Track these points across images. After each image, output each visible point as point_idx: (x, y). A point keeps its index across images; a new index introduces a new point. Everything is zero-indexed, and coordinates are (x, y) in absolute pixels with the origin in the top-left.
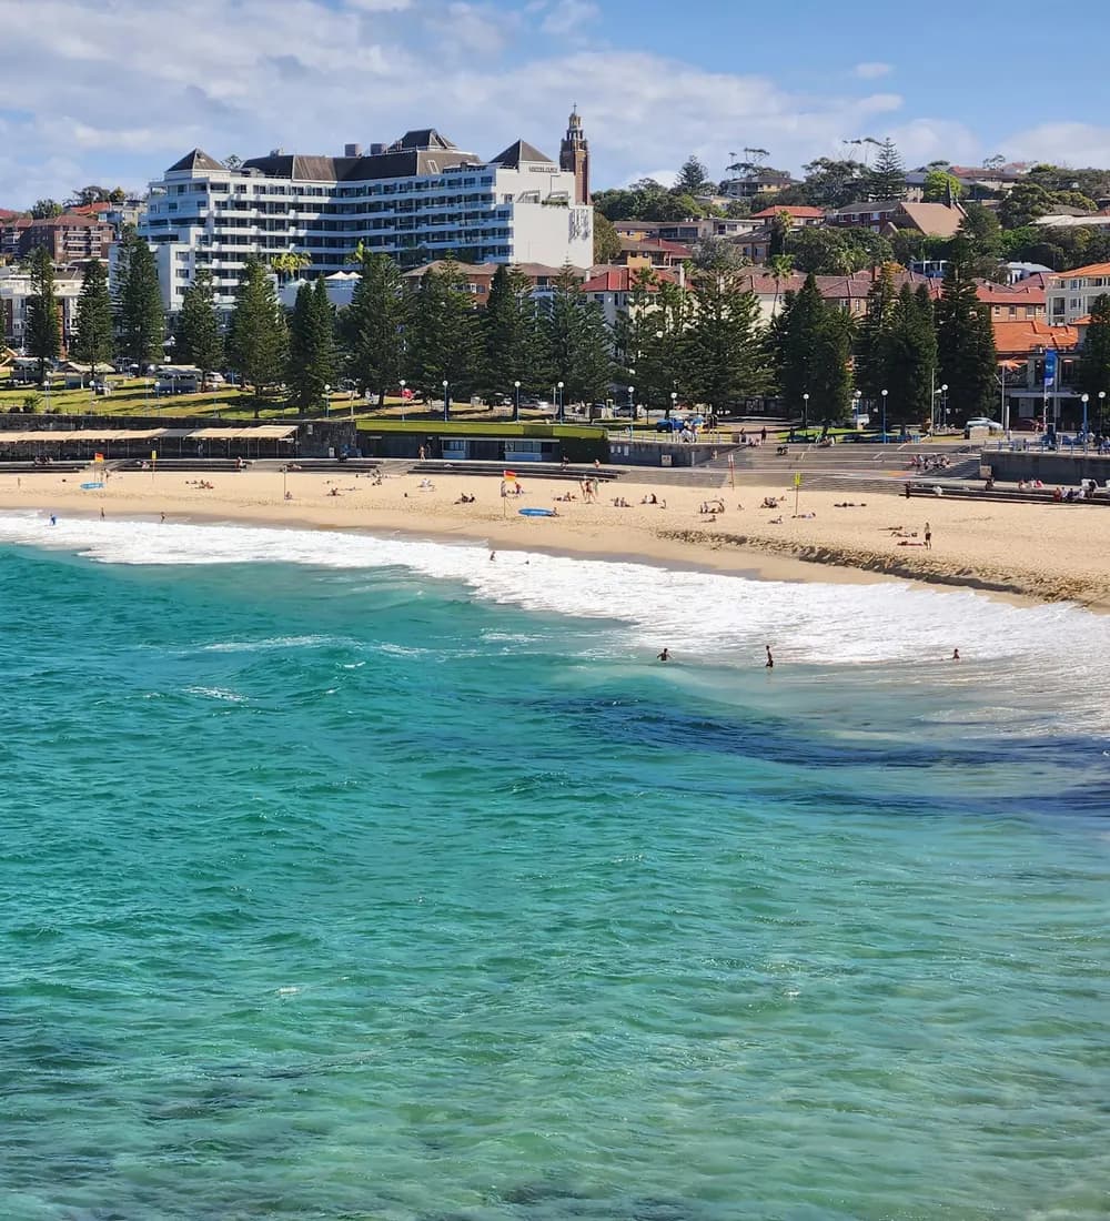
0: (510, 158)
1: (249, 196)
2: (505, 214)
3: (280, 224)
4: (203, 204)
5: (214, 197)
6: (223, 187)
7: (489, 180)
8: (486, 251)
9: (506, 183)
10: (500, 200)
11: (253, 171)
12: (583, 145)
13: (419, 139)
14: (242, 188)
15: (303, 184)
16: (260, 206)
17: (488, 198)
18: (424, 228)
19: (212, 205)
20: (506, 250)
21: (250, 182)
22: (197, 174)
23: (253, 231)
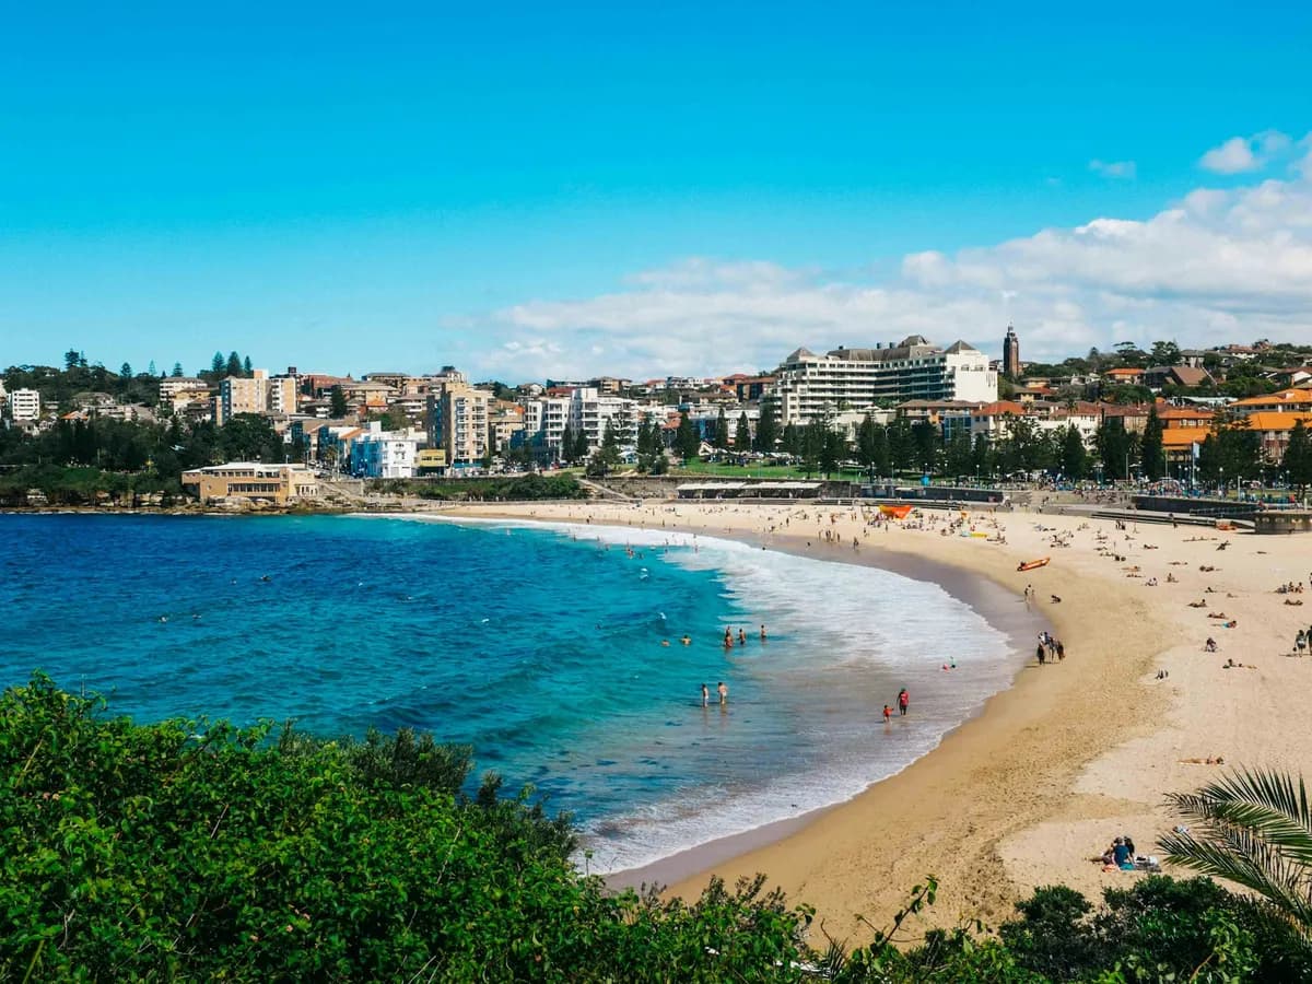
0: (954, 349)
1: (828, 369)
2: (951, 376)
3: (843, 382)
4: (804, 374)
5: (809, 370)
6: (814, 365)
7: (943, 360)
8: (942, 395)
9: (952, 361)
10: (949, 369)
11: (830, 357)
12: (1016, 340)
13: (912, 341)
14: (823, 366)
15: (855, 363)
16: (832, 374)
17: (944, 368)
18: (913, 384)
19: (808, 373)
20: (953, 394)
21: (828, 363)
22: (802, 359)
23: (829, 386)
